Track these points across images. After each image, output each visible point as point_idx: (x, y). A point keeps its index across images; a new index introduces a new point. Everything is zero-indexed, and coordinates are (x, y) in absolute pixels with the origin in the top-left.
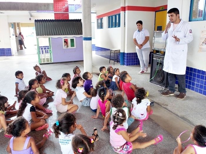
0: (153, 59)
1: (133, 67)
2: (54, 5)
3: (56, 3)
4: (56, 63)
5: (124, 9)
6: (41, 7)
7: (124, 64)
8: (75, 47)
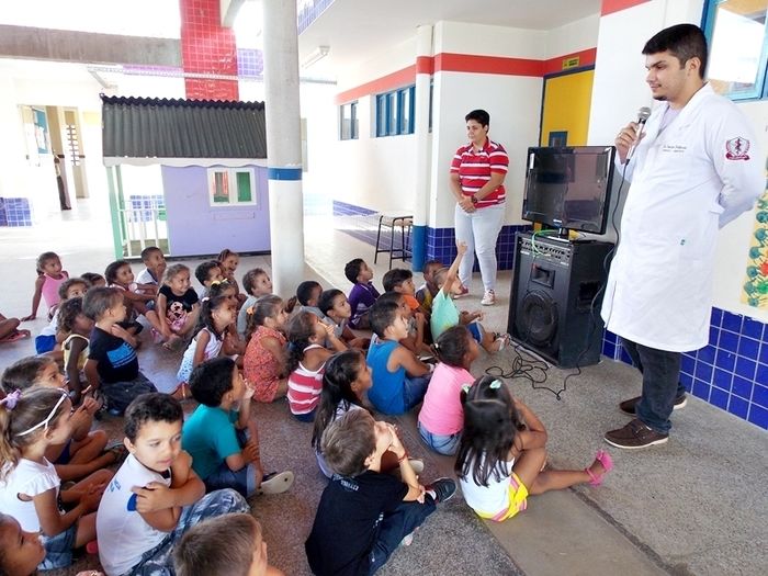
0: (519, 256)
4: (182, 259)
5: (428, 65)
6: (133, 51)
8: (254, 202)
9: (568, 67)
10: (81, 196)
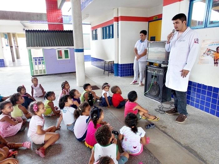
0: (147, 72)
1: (127, 78)
2: (48, 16)
3: (50, 14)
4: (50, 75)
5: (117, 19)
6: (33, 17)
7: (118, 75)
8: (69, 58)
9: (155, 19)
10: (18, 58)
